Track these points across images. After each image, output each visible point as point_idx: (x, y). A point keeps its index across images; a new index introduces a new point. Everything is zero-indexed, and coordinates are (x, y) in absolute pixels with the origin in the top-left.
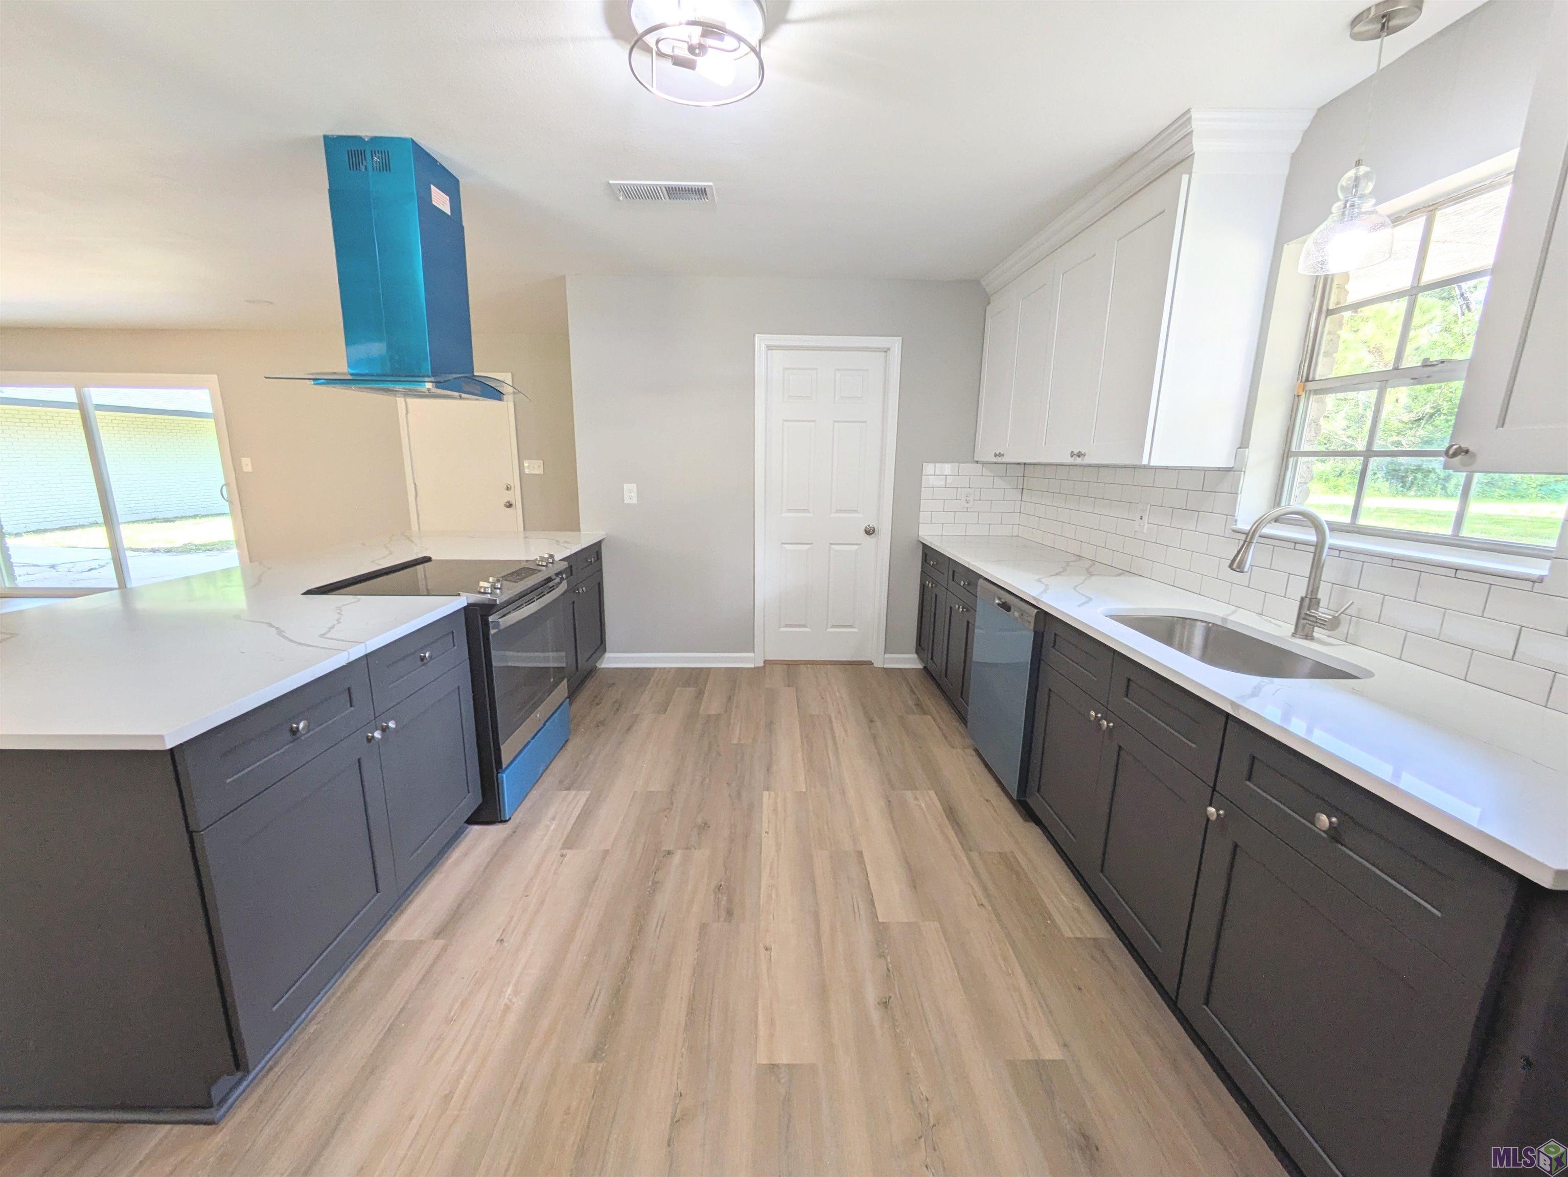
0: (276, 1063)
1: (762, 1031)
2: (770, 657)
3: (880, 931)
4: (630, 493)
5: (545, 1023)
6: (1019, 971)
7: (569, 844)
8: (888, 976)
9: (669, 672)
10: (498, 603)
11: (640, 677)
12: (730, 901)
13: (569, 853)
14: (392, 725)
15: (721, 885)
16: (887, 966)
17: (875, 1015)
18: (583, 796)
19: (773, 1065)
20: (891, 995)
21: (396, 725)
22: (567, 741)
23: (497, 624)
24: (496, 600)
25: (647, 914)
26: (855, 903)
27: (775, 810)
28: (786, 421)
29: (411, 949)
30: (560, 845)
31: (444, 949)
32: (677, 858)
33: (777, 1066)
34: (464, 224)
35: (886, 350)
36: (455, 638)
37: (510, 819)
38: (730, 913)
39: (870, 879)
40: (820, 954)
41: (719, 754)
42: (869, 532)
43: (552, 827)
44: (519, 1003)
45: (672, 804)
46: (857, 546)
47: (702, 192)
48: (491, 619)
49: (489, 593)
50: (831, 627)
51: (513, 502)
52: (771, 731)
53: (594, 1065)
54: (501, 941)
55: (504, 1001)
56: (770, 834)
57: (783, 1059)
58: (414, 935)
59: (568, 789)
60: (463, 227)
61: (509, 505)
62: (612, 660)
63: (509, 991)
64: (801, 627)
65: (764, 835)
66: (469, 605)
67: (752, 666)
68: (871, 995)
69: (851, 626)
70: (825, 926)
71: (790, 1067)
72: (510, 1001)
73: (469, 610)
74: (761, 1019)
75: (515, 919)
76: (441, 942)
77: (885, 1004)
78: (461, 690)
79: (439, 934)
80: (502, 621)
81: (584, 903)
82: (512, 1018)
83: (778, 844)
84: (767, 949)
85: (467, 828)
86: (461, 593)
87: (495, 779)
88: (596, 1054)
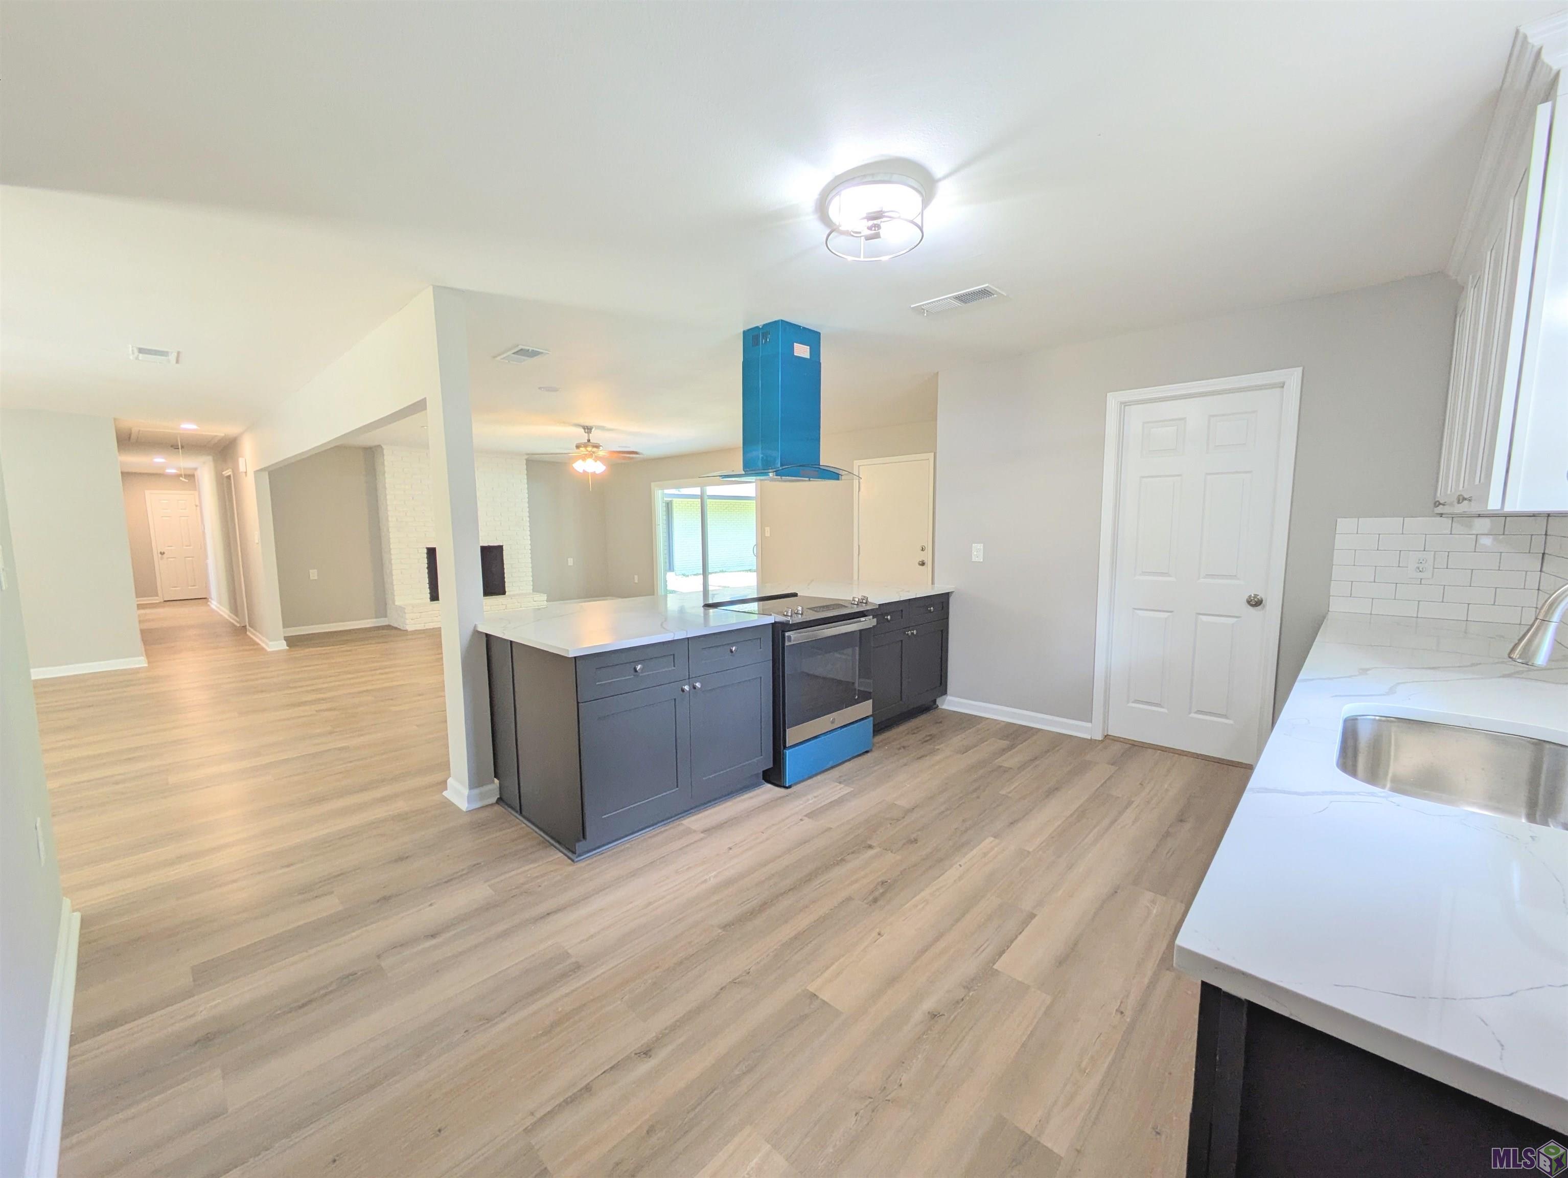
0: (607, 852)
1: (827, 975)
2: (1113, 732)
3: (988, 972)
4: (977, 552)
5: (715, 898)
6: (1097, 1078)
7: (810, 815)
8: (958, 1002)
9: (999, 724)
10: (791, 623)
11: (967, 721)
12: (883, 894)
13: (806, 820)
14: (698, 685)
15: (887, 882)
16: (965, 996)
17: (918, 1015)
18: (848, 790)
19: (815, 995)
20: (946, 1014)
21: (701, 687)
22: (867, 752)
23: (789, 637)
24: (790, 621)
25: (820, 874)
26: (985, 945)
27: (985, 855)
28: (1144, 477)
29: (689, 831)
30: (805, 814)
31: (702, 839)
32: (871, 852)
33: (817, 997)
34: (821, 361)
35: (1282, 385)
36: (762, 643)
37: (790, 787)
38: (875, 900)
39: (1020, 938)
40: (916, 959)
41: (978, 797)
42: (1256, 603)
43: (810, 802)
44: (713, 882)
45: (904, 817)
46: (1235, 619)
47: (985, 293)
48: (787, 634)
49: (789, 616)
50: (1196, 713)
51: (926, 561)
52: (1047, 796)
53: (720, 931)
54: (730, 849)
55: (707, 877)
56: (961, 868)
57: (825, 996)
58: (694, 827)
59: (840, 783)
60: (821, 363)
61: (923, 564)
62: (950, 703)
63: (713, 874)
64: (1151, 705)
65: (957, 866)
66: (776, 623)
67: (1089, 738)
68: (929, 1004)
69: (1225, 716)
70: (941, 944)
71: (824, 1002)
72: (710, 879)
73: (774, 625)
74: (834, 967)
75: (746, 841)
76: (702, 835)
77: (934, 1016)
78: (762, 679)
79: (706, 831)
80: (794, 637)
81: (789, 851)
82: (704, 886)
83: (960, 878)
84: (879, 934)
85: (764, 784)
86: (772, 614)
87: (782, 753)
88: (725, 927)
